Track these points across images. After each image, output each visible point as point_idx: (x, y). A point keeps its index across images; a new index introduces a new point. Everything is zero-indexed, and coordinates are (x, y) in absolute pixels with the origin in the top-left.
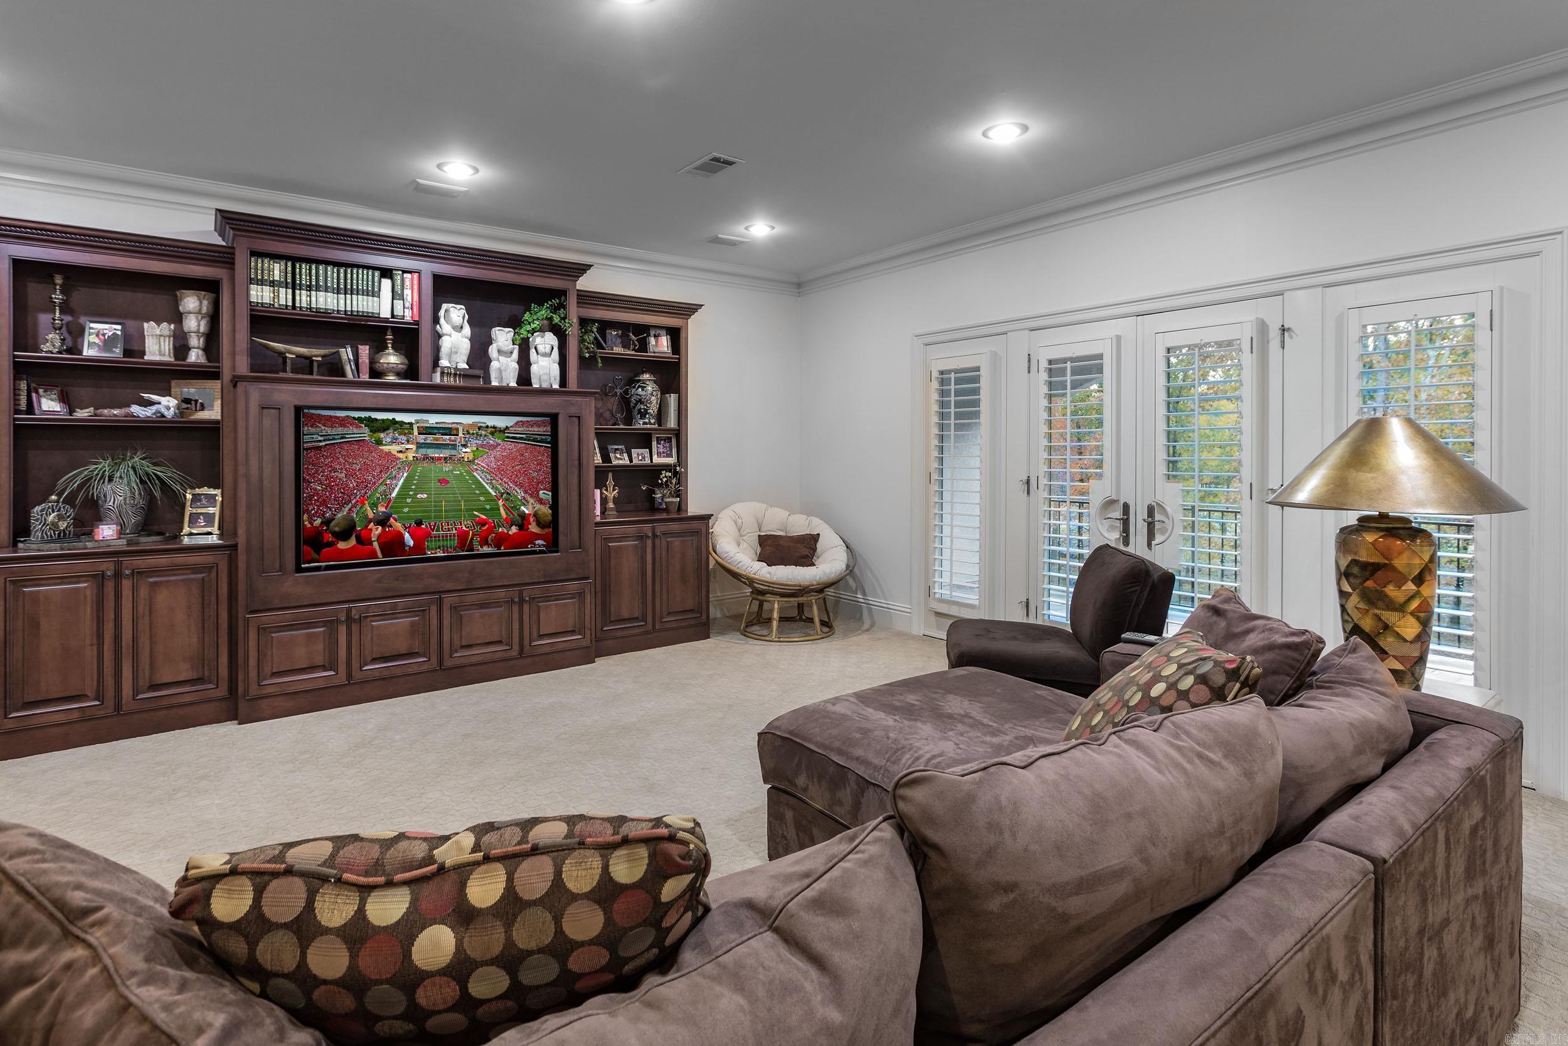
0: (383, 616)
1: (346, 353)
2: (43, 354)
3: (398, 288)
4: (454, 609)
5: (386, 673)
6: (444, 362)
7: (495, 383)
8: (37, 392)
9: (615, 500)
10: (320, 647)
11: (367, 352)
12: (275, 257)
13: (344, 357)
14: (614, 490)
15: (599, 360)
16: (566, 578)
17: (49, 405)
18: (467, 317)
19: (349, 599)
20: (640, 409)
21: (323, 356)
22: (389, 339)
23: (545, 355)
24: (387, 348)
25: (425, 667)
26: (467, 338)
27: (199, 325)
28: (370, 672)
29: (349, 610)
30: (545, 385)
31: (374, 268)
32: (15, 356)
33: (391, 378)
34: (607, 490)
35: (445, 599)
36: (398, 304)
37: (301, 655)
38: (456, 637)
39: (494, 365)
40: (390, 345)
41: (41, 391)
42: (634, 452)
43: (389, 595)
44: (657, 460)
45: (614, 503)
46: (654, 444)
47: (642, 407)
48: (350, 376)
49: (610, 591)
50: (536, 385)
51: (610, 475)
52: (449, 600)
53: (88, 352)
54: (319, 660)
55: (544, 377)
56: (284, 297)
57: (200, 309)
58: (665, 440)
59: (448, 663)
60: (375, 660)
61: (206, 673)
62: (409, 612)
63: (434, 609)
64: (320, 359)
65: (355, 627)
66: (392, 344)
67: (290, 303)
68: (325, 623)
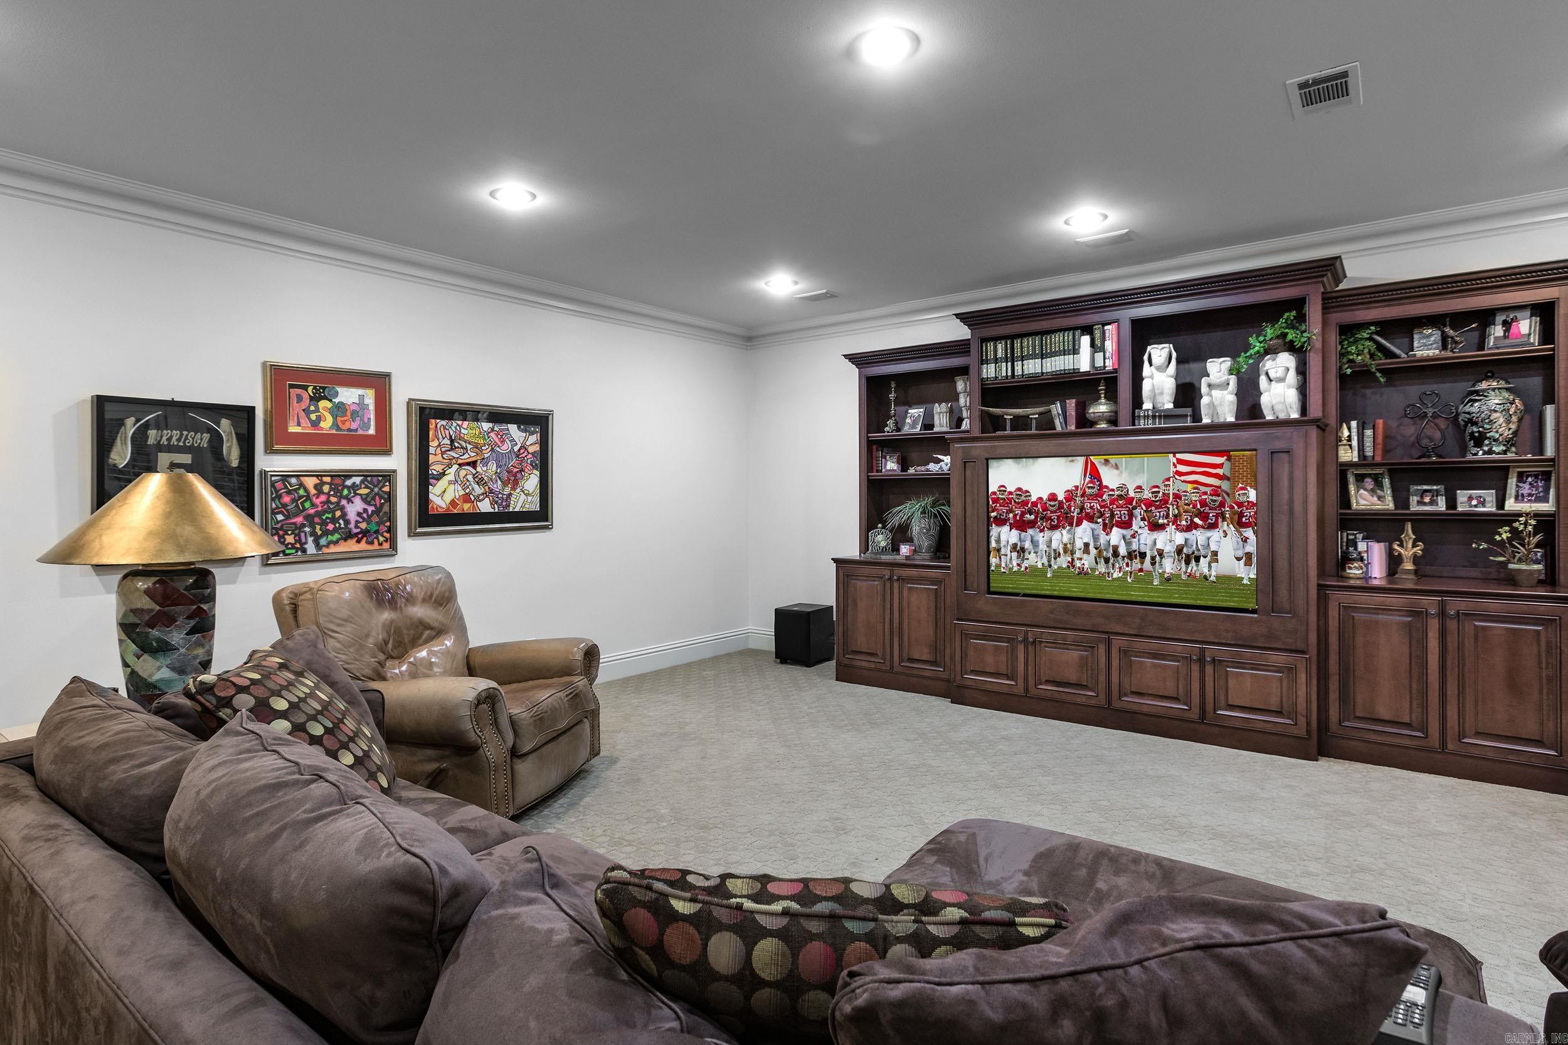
0: (1055, 644)
1: (1056, 409)
2: (886, 434)
3: (1098, 342)
4: (1125, 653)
5: (1057, 696)
6: (1147, 405)
7: (1206, 420)
8: (885, 459)
9: (1416, 559)
10: (1003, 658)
11: (1074, 405)
12: (996, 339)
13: (1054, 412)
14: (1414, 546)
15: (1378, 375)
16: (1267, 645)
17: (891, 465)
18: (1174, 355)
19: (1026, 623)
20: (1473, 432)
21: (1040, 414)
22: (1102, 390)
23: (1281, 380)
24: (1100, 398)
25: (1093, 702)
26: (1172, 377)
27: (966, 401)
28: (1042, 692)
29: (1026, 632)
30: (1282, 416)
31: (1074, 329)
32: (868, 437)
33: (1103, 426)
34: (1401, 545)
35: (1113, 641)
36: (1099, 356)
37: (990, 662)
38: (1126, 681)
39: (1205, 401)
40: (1103, 395)
41: (888, 457)
42: (1462, 496)
43: (1061, 626)
44: (1511, 505)
45: (1415, 563)
46: (1512, 482)
47: (1475, 429)
48: (1059, 428)
49: (1354, 676)
50: (1269, 417)
51: (1409, 526)
52: (1118, 642)
53: (906, 430)
54: (1003, 669)
55: (1278, 407)
56: (1005, 369)
57: (966, 389)
58: (1536, 476)
59: (1116, 704)
60: (1048, 682)
61: (938, 658)
62: (1080, 646)
63: (1102, 649)
64: (1037, 416)
65: (1031, 648)
66: (1105, 394)
67: (1009, 374)
68: (1009, 640)
